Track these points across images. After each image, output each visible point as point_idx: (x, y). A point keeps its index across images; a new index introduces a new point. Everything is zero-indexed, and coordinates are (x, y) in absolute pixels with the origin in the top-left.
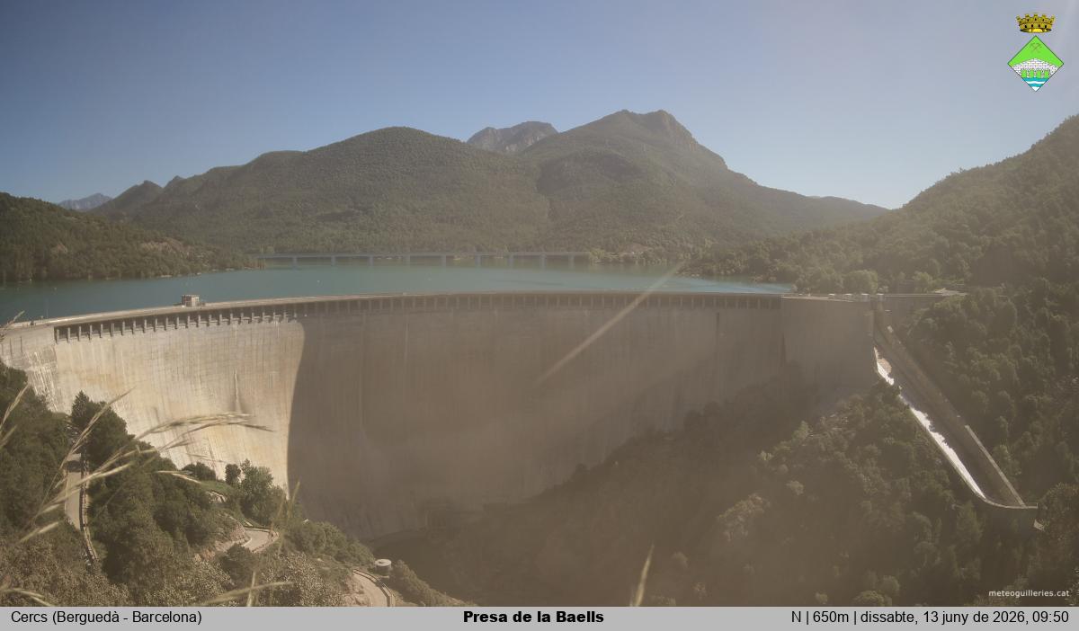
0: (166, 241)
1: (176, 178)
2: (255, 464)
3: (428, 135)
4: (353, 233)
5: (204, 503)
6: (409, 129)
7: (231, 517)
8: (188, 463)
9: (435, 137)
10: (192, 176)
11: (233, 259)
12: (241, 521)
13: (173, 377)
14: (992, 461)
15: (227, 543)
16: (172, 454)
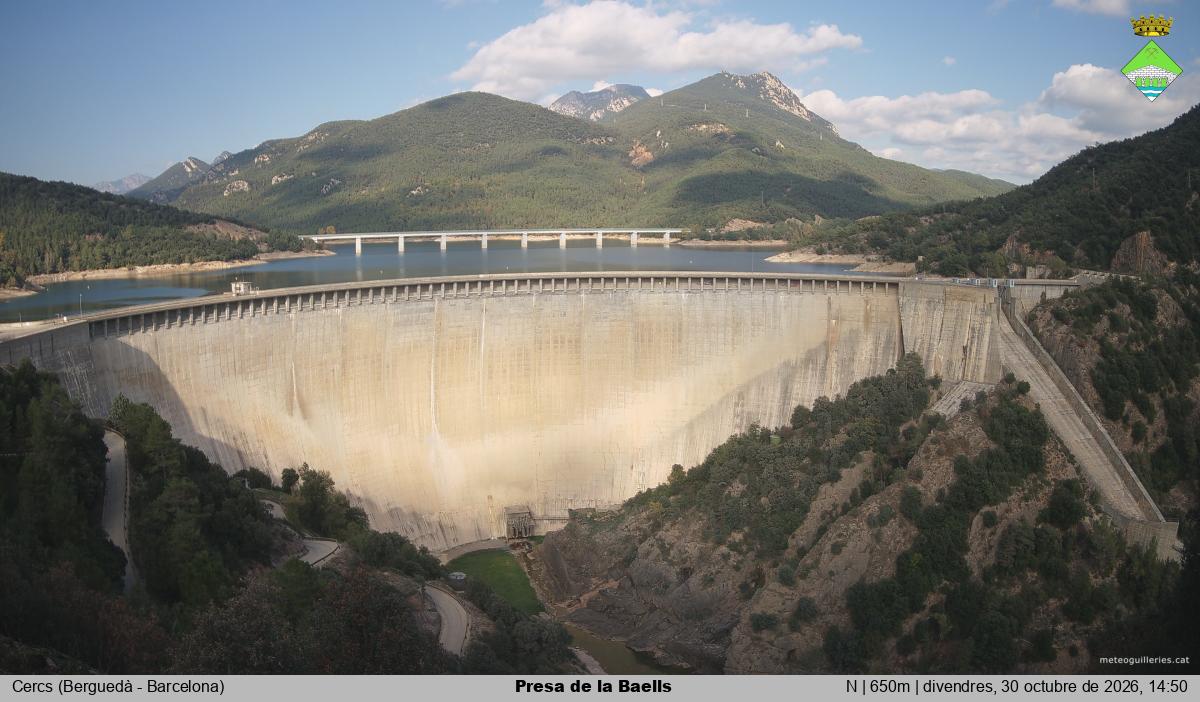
0: (214, 223)
1: (225, 153)
2: (315, 466)
3: (507, 99)
4: (422, 210)
5: (258, 513)
6: (484, 93)
7: (289, 529)
8: (240, 468)
9: (512, 102)
10: (243, 150)
11: (289, 240)
12: (299, 533)
13: (223, 375)
14: (1130, 470)
15: (284, 557)
16: (222, 460)
